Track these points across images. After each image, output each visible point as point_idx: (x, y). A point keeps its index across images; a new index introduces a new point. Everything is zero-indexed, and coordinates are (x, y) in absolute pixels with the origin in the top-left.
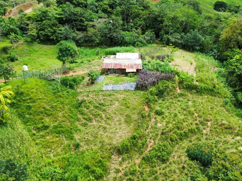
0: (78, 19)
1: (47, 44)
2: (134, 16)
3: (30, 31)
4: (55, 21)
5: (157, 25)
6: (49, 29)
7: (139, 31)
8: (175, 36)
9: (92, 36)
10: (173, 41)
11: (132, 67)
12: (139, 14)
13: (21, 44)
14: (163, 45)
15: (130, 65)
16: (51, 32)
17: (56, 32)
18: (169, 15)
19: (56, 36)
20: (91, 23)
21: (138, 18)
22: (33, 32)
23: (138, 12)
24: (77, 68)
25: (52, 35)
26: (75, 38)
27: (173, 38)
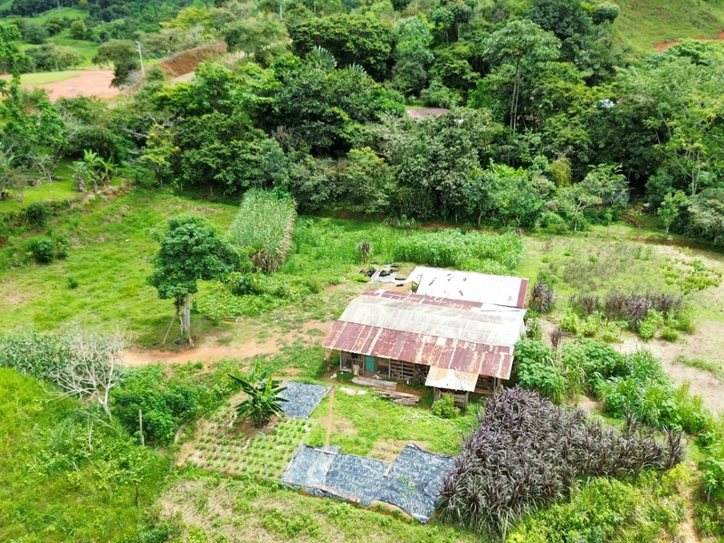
0: (323, 111)
1: (205, 198)
2: (547, 104)
3: (152, 147)
4: (240, 114)
5: (640, 145)
6: (217, 144)
7: (562, 165)
8: (717, 202)
9: (364, 181)
10: (706, 221)
11: (460, 359)
12: (571, 99)
13: (114, 193)
14: (655, 235)
15: (454, 345)
16: (219, 156)
17: (238, 156)
18: (697, 109)
19: (236, 172)
20: (370, 129)
21: (562, 116)
22: (156, 154)
23: (567, 90)
24: (250, 319)
25: (225, 166)
26: (300, 183)
27: (705, 207)
